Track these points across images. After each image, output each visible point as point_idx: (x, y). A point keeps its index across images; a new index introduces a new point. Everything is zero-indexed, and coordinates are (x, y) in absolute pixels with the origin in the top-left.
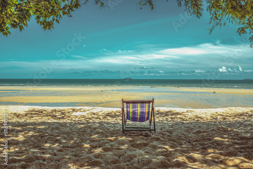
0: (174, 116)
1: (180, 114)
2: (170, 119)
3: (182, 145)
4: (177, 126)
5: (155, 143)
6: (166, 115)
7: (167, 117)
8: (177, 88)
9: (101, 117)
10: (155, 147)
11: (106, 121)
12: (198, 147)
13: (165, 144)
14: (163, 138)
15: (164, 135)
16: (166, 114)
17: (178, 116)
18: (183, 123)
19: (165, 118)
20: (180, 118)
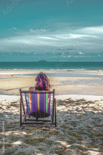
0: (85, 105)
1: (93, 103)
2: (81, 109)
3: (81, 140)
4: (85, 116)
5: (52, 138)
6: (78, 104)
7: (77, 106)
8: (96, 72)
9: (4, 107)
10: (50, 143)
11: (9, 111)
12: (98, 142)
13: (63, 139)
14: (64, 131)
15: (65, 127)
16: (78, 102)
17: (91, 105)
18: (94, 113)
19: (75, 107)
20: (92, 107)
